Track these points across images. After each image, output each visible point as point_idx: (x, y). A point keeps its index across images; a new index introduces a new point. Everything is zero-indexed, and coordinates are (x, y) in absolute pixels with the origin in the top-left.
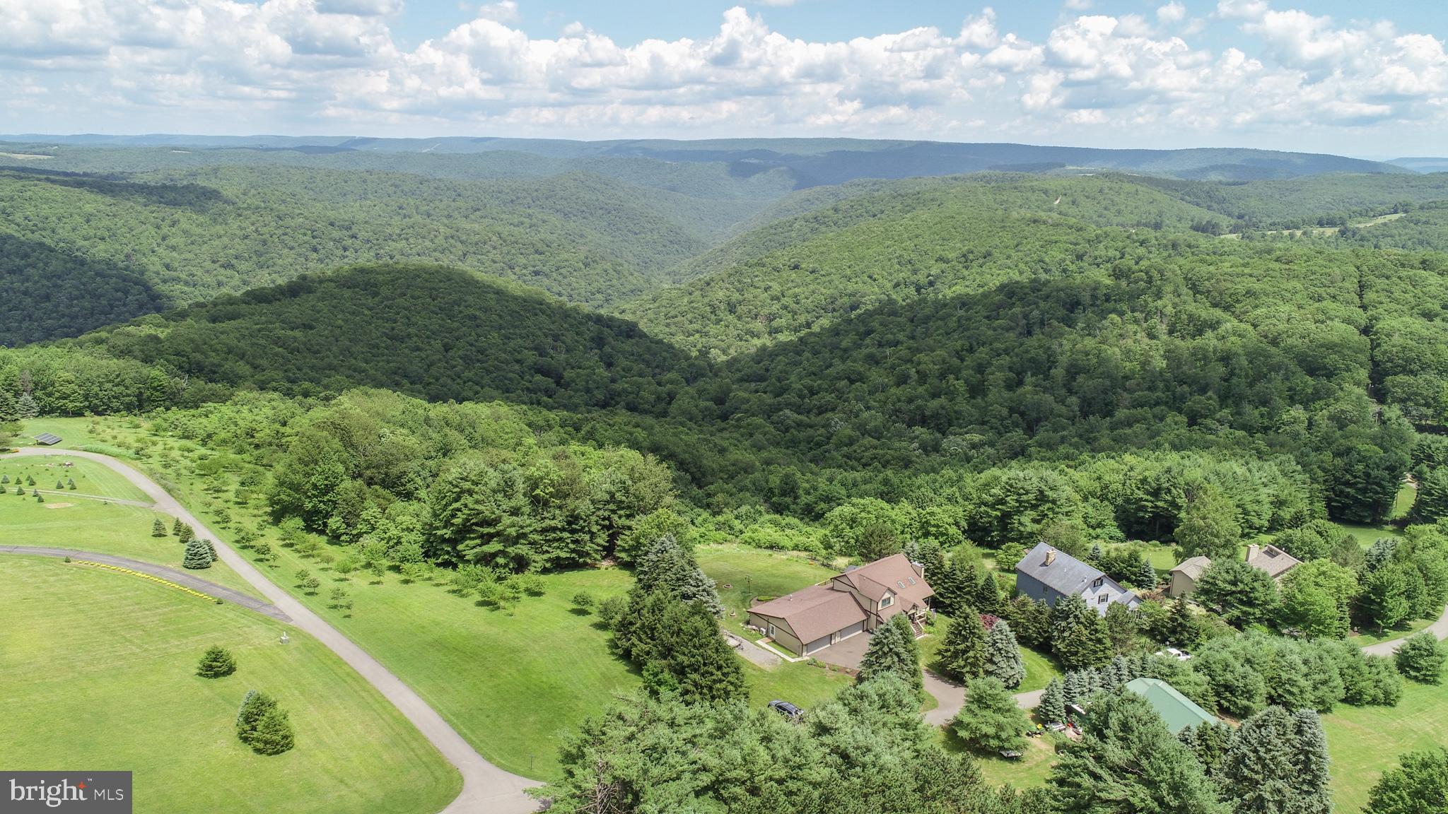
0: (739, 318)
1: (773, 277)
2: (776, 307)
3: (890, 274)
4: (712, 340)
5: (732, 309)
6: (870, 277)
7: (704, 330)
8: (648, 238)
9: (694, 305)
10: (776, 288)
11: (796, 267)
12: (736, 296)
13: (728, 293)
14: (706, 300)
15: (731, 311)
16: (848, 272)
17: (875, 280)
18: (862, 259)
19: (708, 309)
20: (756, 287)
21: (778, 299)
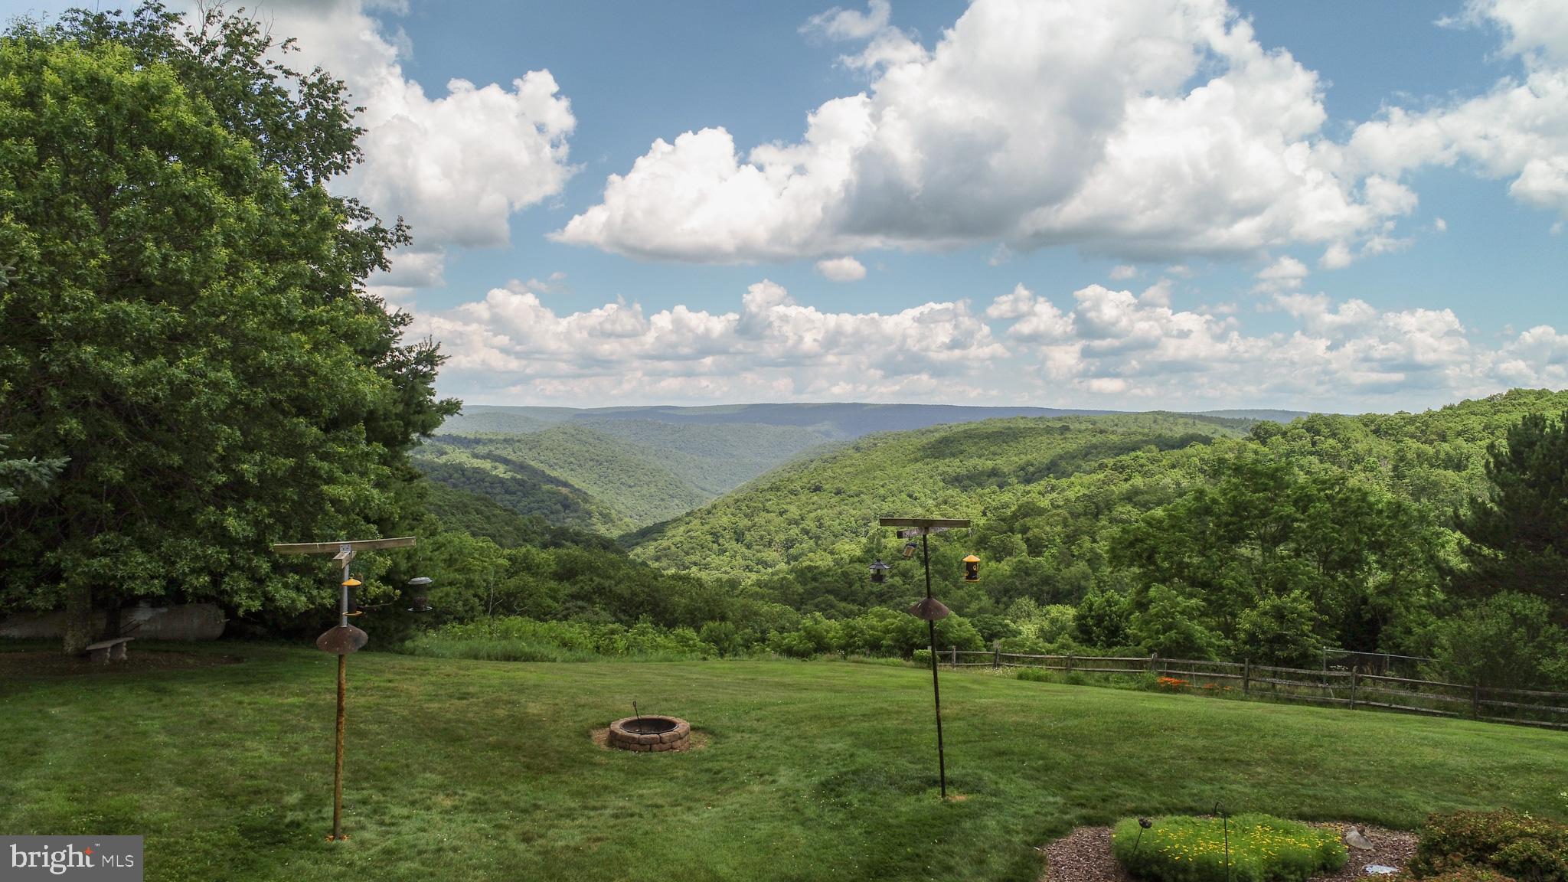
0: (749, 547)
1: (788, 500)
2: (794, 531)
3: (935, 492)
4: (713, 572)
5: (739, 537)
6: (910, 496)
7: (704, 562)
8: (644, 492)
9: (692, 533)
10: (794, 511)
11: (817, 489)
12: (744, 522)
13: (734, 519)
14: (707, 527)
15: (737, 541)
16: (882, 491)
17: (916, 499)
18: (898, 478)
19: (709, 538)
20: (768, 512)
21: (797, 523)
